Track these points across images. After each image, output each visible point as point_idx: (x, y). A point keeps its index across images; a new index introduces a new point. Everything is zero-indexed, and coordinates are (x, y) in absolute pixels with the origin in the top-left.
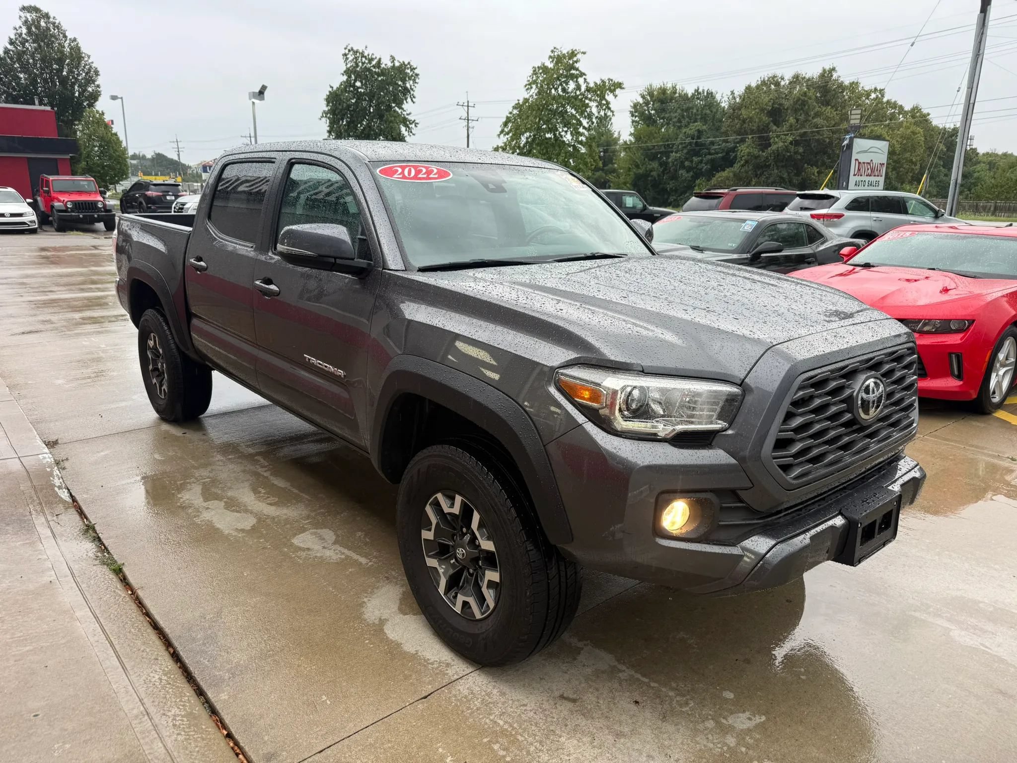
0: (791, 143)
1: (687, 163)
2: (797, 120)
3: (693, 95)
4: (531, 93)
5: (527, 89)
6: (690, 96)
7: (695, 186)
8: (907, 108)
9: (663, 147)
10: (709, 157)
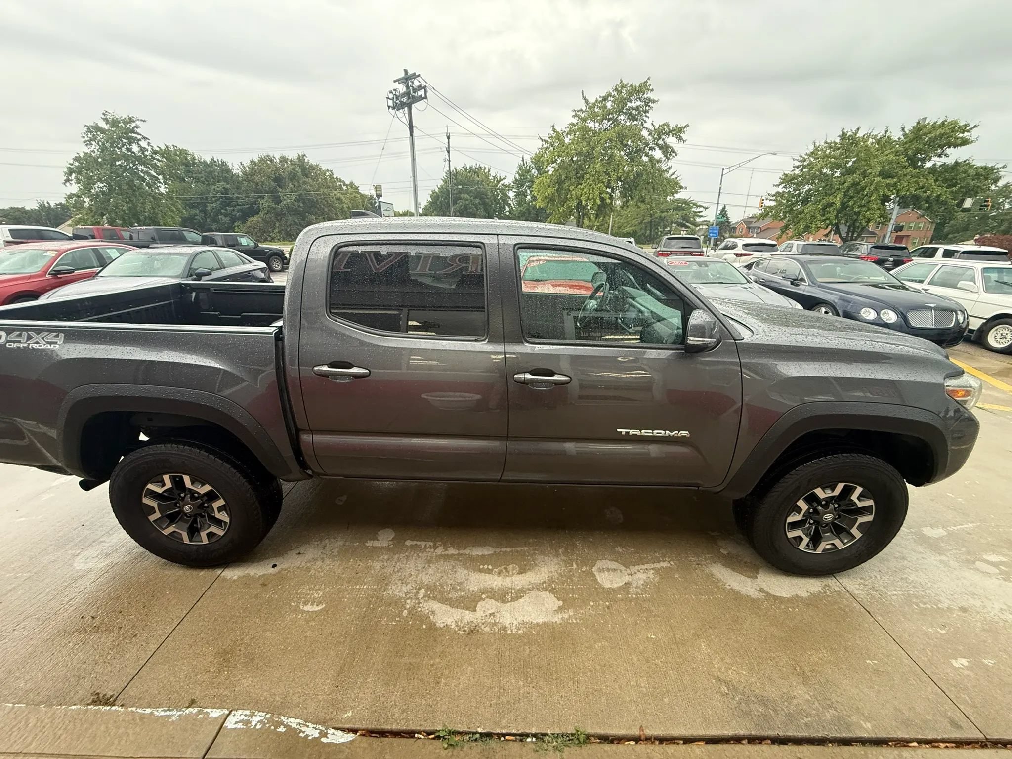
0: (295, 200)
1: (223, 211)
2: (294, 186)
3: (211, 162)
4: (92, 149)
5: (87, 145)
6: (208, 162)
7: (235, 227)
8: (347, 182)
9: (199, 199)
10: (238, 207)
